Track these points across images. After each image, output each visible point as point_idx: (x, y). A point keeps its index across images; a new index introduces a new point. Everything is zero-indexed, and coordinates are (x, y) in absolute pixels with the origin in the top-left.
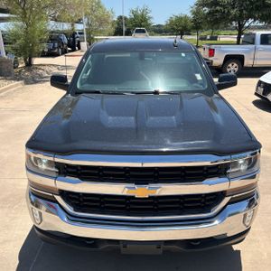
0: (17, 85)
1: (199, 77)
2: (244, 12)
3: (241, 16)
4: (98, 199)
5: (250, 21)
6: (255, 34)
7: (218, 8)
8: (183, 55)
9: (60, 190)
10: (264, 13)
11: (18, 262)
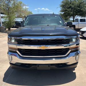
0: (5, 34)
1: (61, 22)
2: (75, 13)
3: (74, 14)
4: (30, 51)
5: (77, 16)
6: (78, 19)
7: (67, 12)
8: (56, 16)
9: (18, 48)
10: (81, 13)
11: (4, 76)
